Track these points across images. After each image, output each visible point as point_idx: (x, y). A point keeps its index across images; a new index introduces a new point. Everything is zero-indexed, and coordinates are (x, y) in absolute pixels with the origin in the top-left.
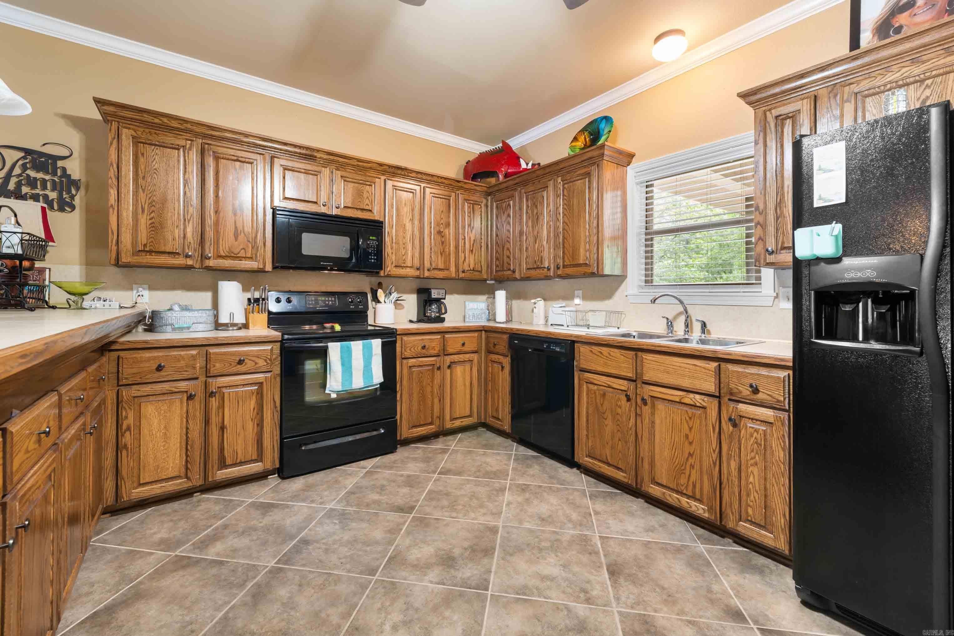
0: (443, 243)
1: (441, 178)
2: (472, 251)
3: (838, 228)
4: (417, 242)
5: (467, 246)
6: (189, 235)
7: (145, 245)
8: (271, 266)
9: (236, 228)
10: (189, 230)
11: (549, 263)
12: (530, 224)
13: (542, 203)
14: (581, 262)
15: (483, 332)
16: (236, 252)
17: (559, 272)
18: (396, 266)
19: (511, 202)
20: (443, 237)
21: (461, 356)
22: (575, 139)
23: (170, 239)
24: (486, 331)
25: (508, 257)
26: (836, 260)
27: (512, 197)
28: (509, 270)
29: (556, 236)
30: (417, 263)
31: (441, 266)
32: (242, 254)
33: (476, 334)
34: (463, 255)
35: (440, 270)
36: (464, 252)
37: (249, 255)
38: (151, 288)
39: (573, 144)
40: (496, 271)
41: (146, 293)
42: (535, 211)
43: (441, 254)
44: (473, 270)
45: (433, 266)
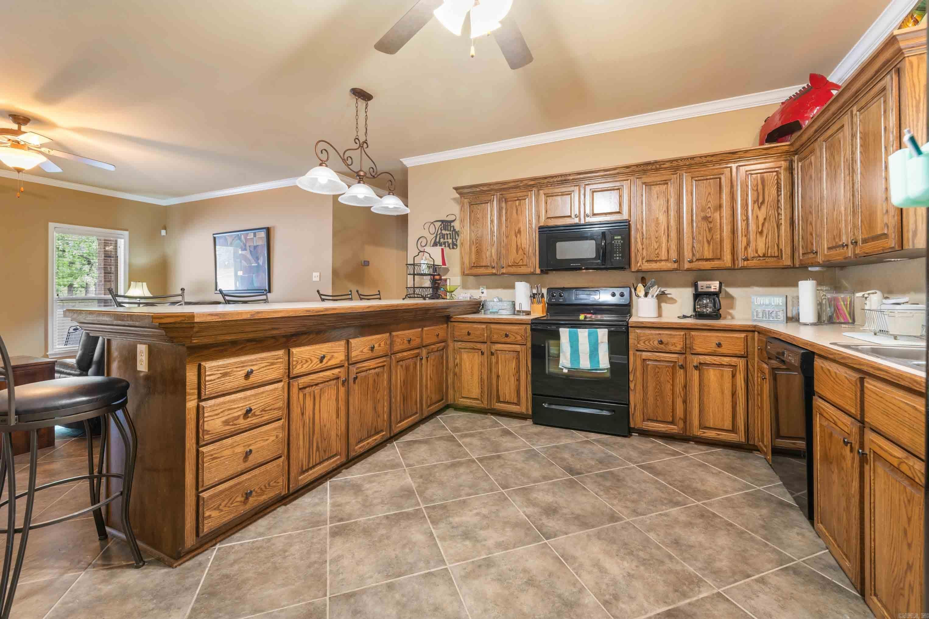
0: (710, 230)
1: (706, 157)
2: (761, 233)
4: (673, 234)
5: (752, 227)
6: (493, 254)
7: (474, 263)
8: (539, 270)
9: (517, 246)
10: (493, 251)
11: (847, 235)
14: (879, 233)
15: (756, 333)
16: (517, 262)
18: (647, 261)
20: (710, 222)
21: (715, 358)
23: (484, 257)
24: (759, 333)
30: (674, 255)
31: (708, 254)
32: (521, 263)
33: (743, 335)
34: (745, 239)
35: (707, 260)
36: (747, 234)
37: (525, 263)
38: (487, 288)
40: (803, 254)
41: (485, 291)
43: (709, 242)
44: (764, 256)
45: (698, 256)
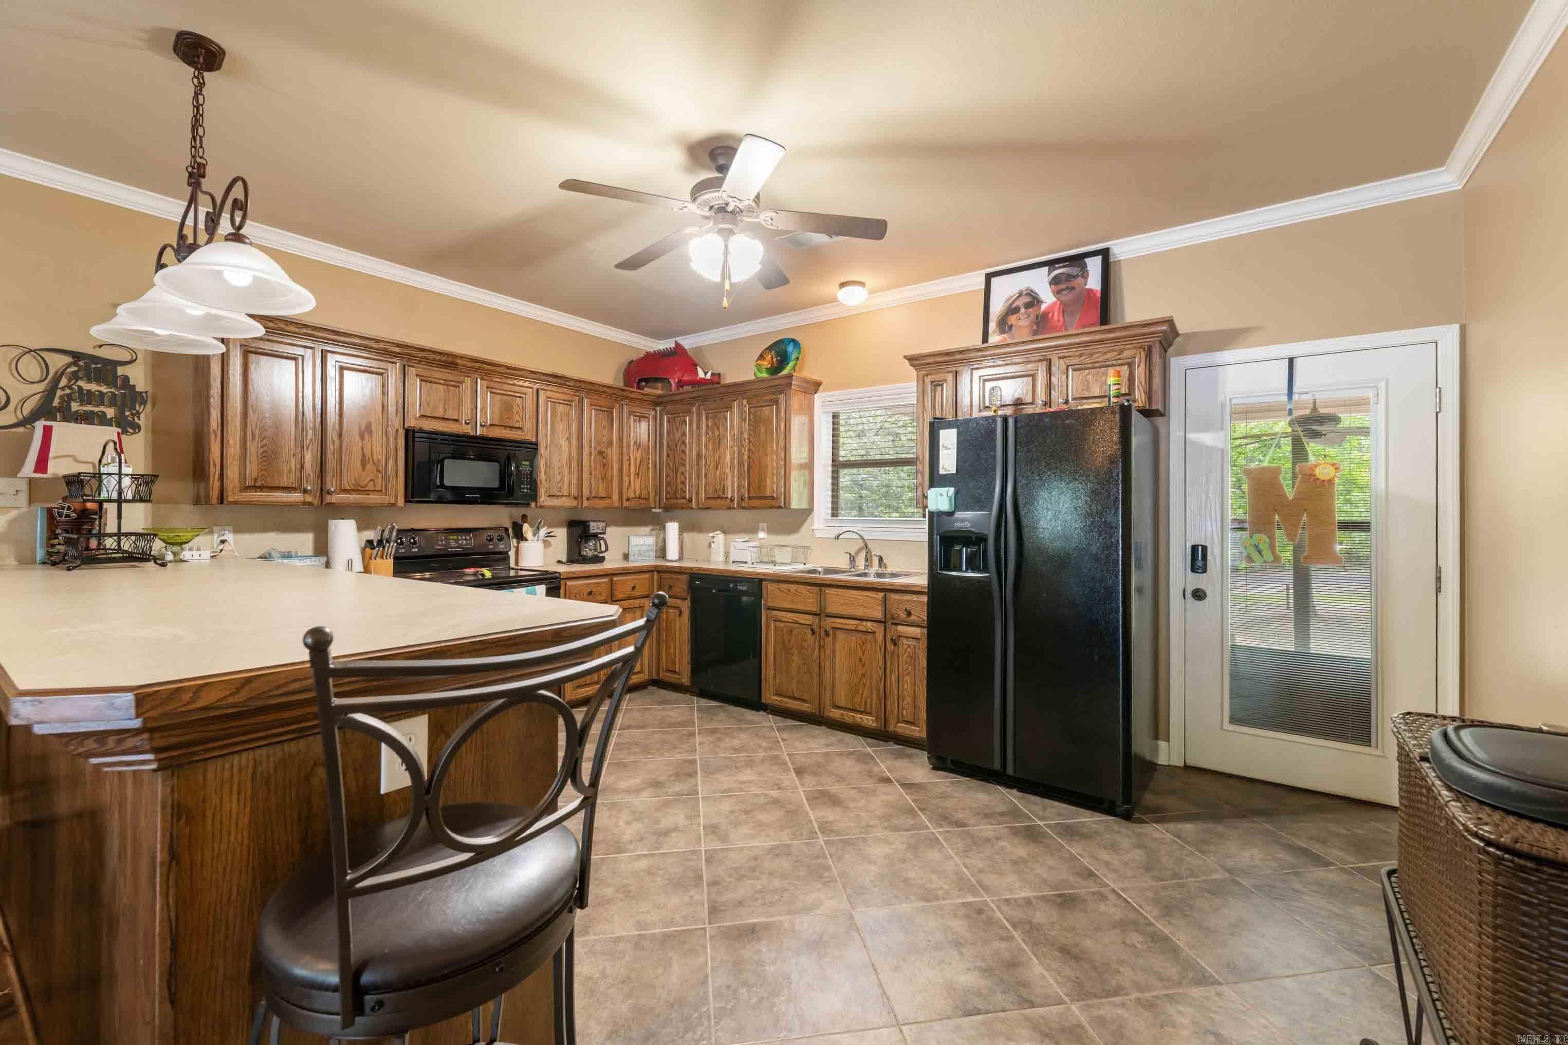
0: (604, 465)
1: (604, 386)
2: (638, 474)
3: (952, 490)
4: (574, 464)
5: (633, 468)
6: (308, 465)
7: (256, 480)
8: (403, 500)
9: (363, 455)
10: (308, 457)
11: (733, 493)
12: (710, 447)
13: (725, 426)
14: (768, 493)
15: (655, 573)
16: (363, 484)
17: (744, 504)
18: (550, 496)
19: (687, 419)
20: (604, 458)
21: (630, 602)
22: (761, 357)
23: (285, 470)
24: (658, 572)
25: (683, 483)
26: (950, 514)
27: (689, 412)
28: (684, 498)
29: (741, 463)
30: (574, 492)
31: (602, 493)
32: (371, 486)
33: (646, 576)
34: (627, 479)
35: (602, 498)
36: (629, 476)
37: (378, 488)
38: (237, 530)
39: (760, 362)
40: (667, 499)
41: (230, 537)
42: (717, 433)
43: (603, 479)
44: (639, 497)
45: (594, 494)
